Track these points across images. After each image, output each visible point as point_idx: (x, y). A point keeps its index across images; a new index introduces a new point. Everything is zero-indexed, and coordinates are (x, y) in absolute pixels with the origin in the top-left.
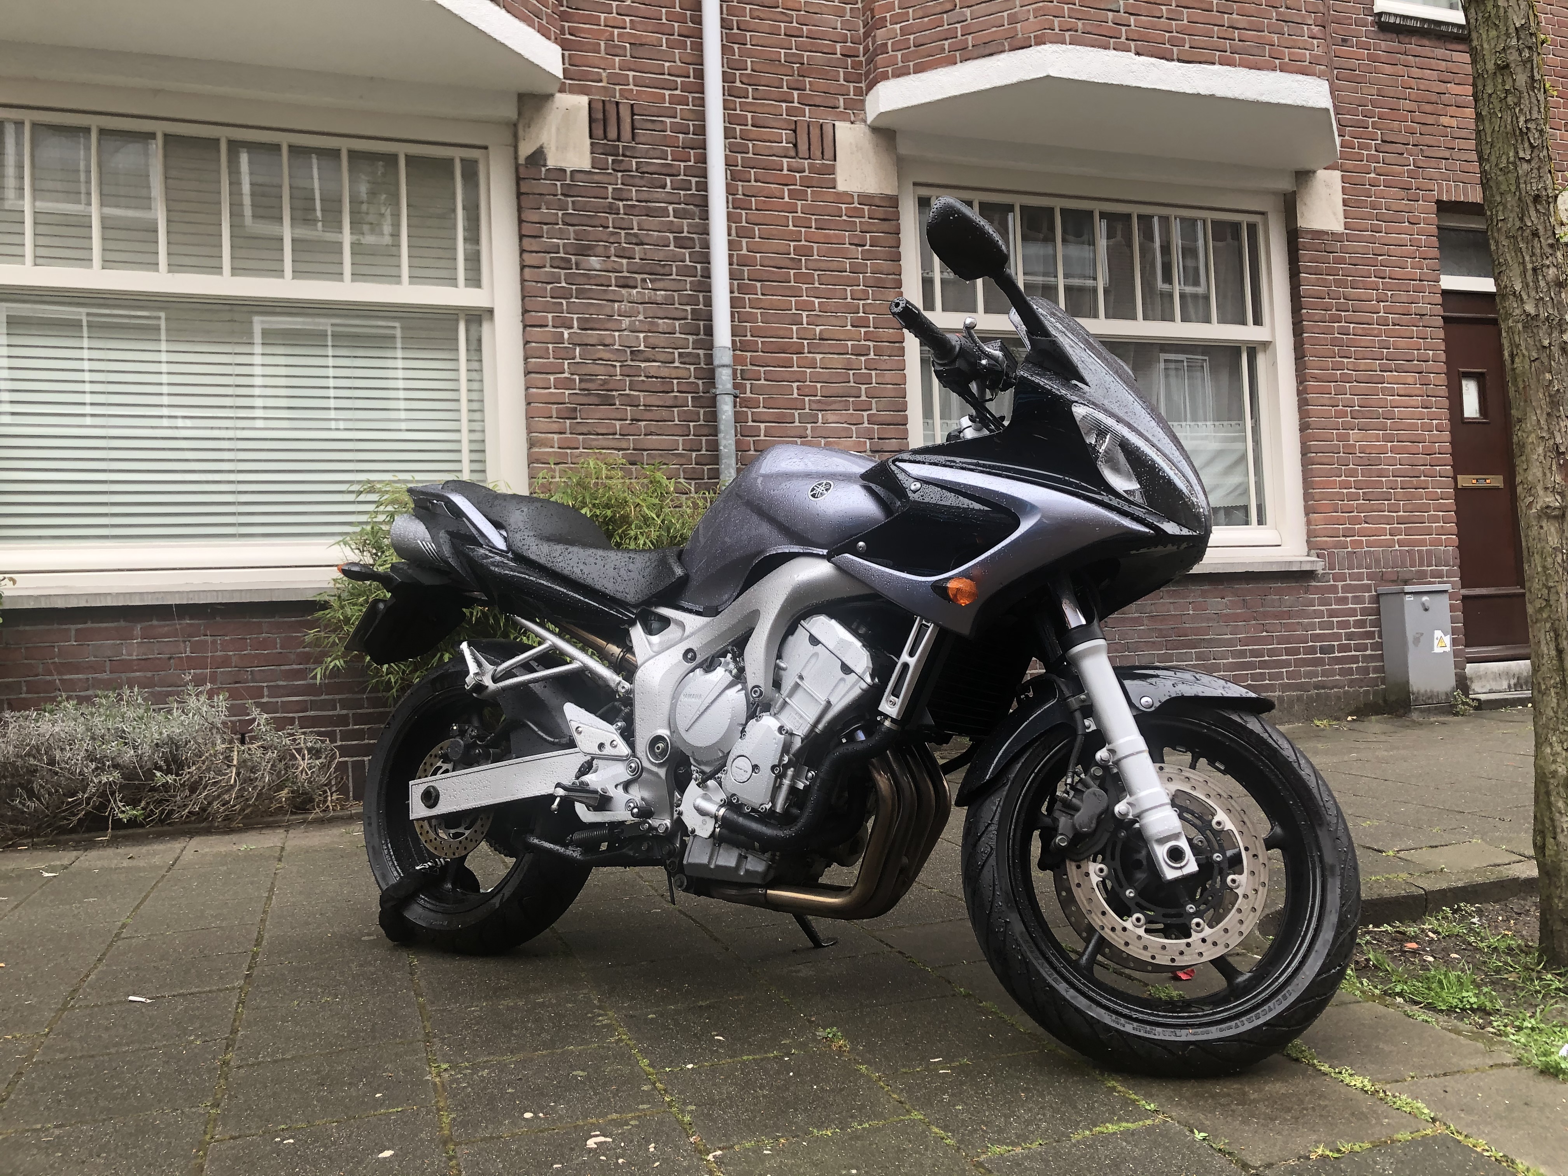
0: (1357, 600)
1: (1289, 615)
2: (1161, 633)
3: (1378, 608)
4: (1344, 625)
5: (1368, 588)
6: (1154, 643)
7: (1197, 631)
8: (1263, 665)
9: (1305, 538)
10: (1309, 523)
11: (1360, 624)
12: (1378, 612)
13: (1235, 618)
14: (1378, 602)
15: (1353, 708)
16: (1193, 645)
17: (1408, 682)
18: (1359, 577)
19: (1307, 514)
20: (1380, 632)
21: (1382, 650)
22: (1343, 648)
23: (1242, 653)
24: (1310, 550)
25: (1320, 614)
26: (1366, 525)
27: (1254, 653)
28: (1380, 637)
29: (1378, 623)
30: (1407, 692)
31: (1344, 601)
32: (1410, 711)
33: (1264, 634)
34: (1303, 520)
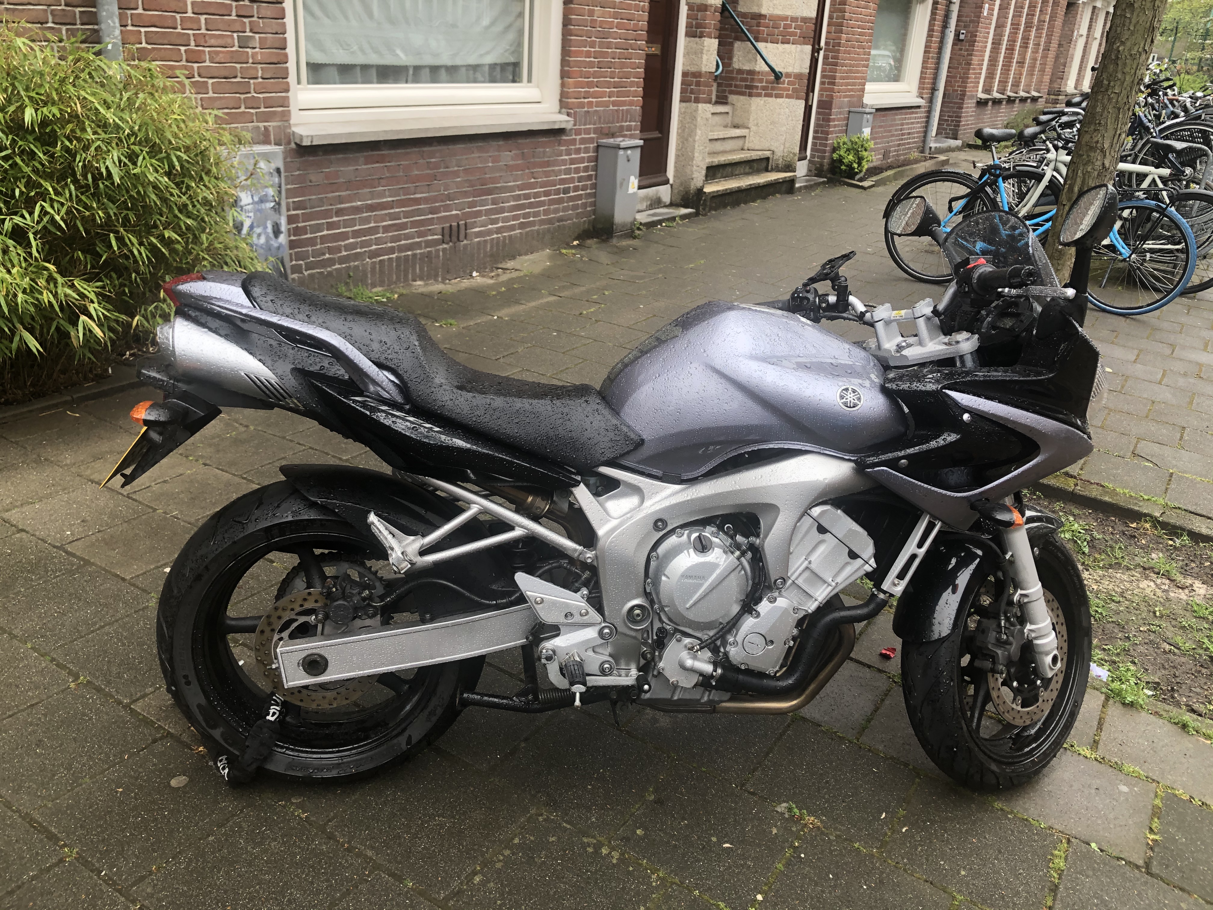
0: (587, 150)
1: (548, 164)
2: (471, 184)
3: (597, 157)
4: (577, 171)
5: (591, 140)
6: (465, 192)
7: (494, 180)
8: (531, 206)
9: (558, 97)
10: (563, 85)
11: (586, 169)
12: (596, 159)
13: (516, 168)
14: (597, 152)
15: (576, 234)
16: (490, 192)
17: (613, 216)
18: (587, 132)
19: (562, 77)
20: (596, 175)
21: (595, 189)
22: (576, 189)
23: (518, 197)
24: (561, 108)
25: (564, 162)
26: (597, 89)
27: (526, 197)
28: (596, 179)
29: (595, 168)
30: (612, 224)
31: (578, 151)
32: (612, 237)
33: (533, 180)
34: (559, 81)
